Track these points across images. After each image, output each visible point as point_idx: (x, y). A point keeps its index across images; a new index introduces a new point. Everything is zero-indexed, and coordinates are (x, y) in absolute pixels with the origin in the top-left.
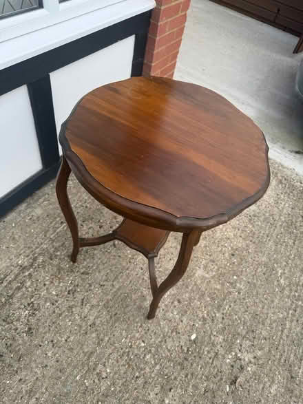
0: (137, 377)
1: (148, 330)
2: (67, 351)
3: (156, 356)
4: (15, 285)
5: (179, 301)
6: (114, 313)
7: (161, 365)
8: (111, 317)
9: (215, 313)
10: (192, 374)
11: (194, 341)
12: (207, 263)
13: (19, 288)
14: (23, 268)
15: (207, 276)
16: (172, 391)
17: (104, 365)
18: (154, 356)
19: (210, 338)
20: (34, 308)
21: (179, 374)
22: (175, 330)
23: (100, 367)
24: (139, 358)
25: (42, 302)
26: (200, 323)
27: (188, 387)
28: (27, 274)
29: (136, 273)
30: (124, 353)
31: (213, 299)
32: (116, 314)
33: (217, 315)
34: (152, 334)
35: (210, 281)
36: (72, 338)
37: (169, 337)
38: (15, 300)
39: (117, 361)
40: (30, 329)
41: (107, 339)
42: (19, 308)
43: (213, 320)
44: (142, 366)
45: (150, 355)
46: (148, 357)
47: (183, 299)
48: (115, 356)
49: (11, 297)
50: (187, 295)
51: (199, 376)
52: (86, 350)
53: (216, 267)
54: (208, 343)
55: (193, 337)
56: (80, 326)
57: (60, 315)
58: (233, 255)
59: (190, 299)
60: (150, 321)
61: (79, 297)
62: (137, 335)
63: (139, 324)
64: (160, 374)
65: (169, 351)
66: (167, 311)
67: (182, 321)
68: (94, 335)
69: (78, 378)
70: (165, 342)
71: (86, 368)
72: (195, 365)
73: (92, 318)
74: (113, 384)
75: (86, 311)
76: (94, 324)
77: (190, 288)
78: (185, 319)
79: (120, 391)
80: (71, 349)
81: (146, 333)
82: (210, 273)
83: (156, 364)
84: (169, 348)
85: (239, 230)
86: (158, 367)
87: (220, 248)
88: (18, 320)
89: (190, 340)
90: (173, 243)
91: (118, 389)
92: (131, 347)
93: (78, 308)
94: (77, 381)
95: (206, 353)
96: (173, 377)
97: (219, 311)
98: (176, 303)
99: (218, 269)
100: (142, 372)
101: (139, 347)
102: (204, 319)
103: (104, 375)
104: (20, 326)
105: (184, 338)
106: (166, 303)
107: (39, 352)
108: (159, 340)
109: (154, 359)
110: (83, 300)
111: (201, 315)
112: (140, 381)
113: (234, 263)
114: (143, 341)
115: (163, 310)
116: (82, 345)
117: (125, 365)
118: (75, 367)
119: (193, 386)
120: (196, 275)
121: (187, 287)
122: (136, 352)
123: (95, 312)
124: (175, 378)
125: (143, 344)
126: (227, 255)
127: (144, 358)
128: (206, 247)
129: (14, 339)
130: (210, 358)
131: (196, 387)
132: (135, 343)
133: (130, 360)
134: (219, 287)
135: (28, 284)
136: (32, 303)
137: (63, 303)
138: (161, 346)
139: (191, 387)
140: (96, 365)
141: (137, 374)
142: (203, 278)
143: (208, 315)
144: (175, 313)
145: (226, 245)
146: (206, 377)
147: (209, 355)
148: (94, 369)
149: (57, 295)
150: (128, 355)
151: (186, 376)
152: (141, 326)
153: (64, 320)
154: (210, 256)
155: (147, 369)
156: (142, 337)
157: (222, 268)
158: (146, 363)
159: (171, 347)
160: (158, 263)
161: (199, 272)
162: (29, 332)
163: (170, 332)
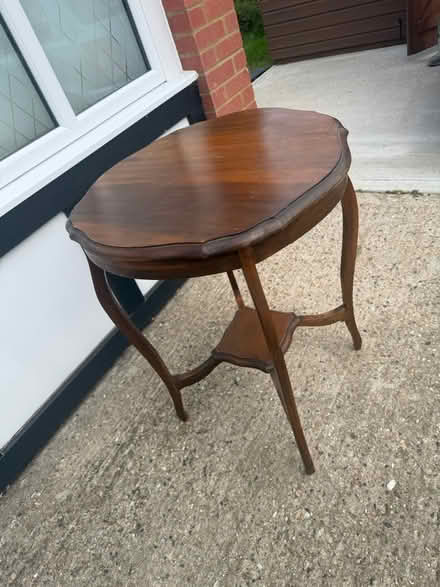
0: (309, 570)
1: (312, 490)
2: (193, 548)
3: (334, 530)
4: (114, 471)
5: (353, 436)
6: (253, 477)
7: (345, 542)
8: (250, 484)
9: (418, 439)
10: (405, 548)
11: (395, 492)
12: (387, 369)
13: (118, 474)
14: (121, 447)
15: (392, 386)
16: (375, 582)
17: (253, 560)
18: (330, 529)
19: (423, 482)
20: (140, 495)
21: (381, 552)
22: (356, 481)
23: (246, 563)
24: (306, 537)
25: (149, 486)
26: (397, 460)
27: (404, 571)
28: (127, 451)
29: (274, 412)
30: (280, 534)
31: (411, 418)
32: (256, 478)
33: (425, 441)
34: (320, 496)
35: (399, 392)
36: (198, 528)
37: (349, 494)
38: (116, 490)
39: (272, 550)
40: (139, 526)
41: (248, 518)
42: (122, 500)
43: (419, 451)
44: (313, 549)
45: (322, 530)
46: (320, 533)
47: (359, 430)
48: (265, 542)
49: (110, 487)
50: (364, 423)
51: (419, 550)
52: (221, 541)
53: (404, 370)
54: (420, 491)
55: (391, 485)
56: (207, 507)
57: (177, 497)
58: (428, 343)
59: (371, 428)
60: (312, 477)
61: (199, 465)
62: (296, 502)
63: (296, 486)
64: (346, 557)
65: (354, 516)
66: (337, 456)
67: (365, 465)
68: (229, 516)
70: (345, 504)
71: (225, 570)
72: (406, 531)
73: (222, 492)
75: (212, 483)
76: (226, 499)
77: (367, 412)
78: (369, 461)
80: (199, 544)
81: (308, 496)
82: (396, 380)
83: (337, 542)
84: (353, 512)
85: (427, 305)
86: (340, 547)
87: (403, 341)
88: (123, 517)
89: (387, 492)
90: (323, 355)
92: (289, 522)
93: (200, 482)
95: (421, 507)
96: (371, 560)
97: (426, 434)
98: (349, 440)
99: (409, 371)
100: (315, 560)
101: (302, 521)
102: (403, 453)
103: (255, 575)
104: (126, 524)
105: (375, 491)
106: (333, 443)
107: (155, 556)
108: (333, 502)
109: (332, 534)
110: (205, 468)
111: (395, 448)
112: (316, 575)
113: (433, 355)
114: (307, 510)
115: (329, 455)
116: (214, 535)
117: (283, 554)
118: (209, 569)
119: (412, 568)
120: (372, 390)
121: (362, 412)
122: (299, 528)
123: (225, 481)
124: (376, 561)
125: (307, 515)
126: (417, 347)
127: (313, 536)
128: (378, 346)
129: (120, 545)
130: (432, 515)
131: (417, 570)
132: (294, 516)
133: (292, 542)
134: (415, 397)
135: (130, 465)
136: (138, 489)
137: (179, 480)
138: (338, 512)
139: (408, 571)
140: (240, 562)
141: (308, 564)
142: (386, 392)
143: (408, 445)
144: (351, 455)
145: (412, 332)
146: (434, 548)
147: (429, 510)
148: (238, 569)
149: (169, 471)
150: (287, 538)
151: (395, 554)
152: (299, 488)
153: (183, 503)
154: (389, 356)
155: (324, 554)
156: (303, 504)
157: (413, 367)
158: (319, 543)
159: (356, 509)
160: (306, 390)
161: (377, 385)
162: (139, 529)
163: (349, 486)
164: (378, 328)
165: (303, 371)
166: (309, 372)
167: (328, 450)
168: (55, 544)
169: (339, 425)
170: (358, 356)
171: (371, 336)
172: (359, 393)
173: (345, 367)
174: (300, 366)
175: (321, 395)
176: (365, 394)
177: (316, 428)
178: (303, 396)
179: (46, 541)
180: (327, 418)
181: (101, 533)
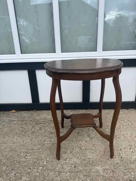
0: (30, 168)
1: (53, 162)
2: (30, 143)
5: (75, 167)
6: (52, 147)
7: (40, 175)
8: (50, 147)
12: (108, 169)
13: (44, 123)
15: (101, 173)
17: (30, 156)
18: (43, 170)
20: (40, 129)
22: (60, 172)
23: (29, 154)
24: (39, 165)
25: (43, 129)
30: (38, 159)
34: (51, 164)
35: (100, 176)
36: (36, 142)
37: (55, 172)
39: (34, 159)
40: (33, 132)
41: (40, 151)
42: (38, 127)
44: (36, 168)
45: (42, 168)
47: (78, 168)
48: (35, 156)
49: (41, 124)
50: (81, 169)
52: (33, 147)
53: (111, 175)
56: (41, 141)
57: (42, 135)
58: (131, 180)
59: (81, 171)
60: (57, 160)
61: (51, 135)
62: (48, 159)
64: (35, 176)
65: (48, 175)
66: (66, 164)
67: (66, 173)
68: (40, 147)
69: (23, 151)
70: (51, 171)
71: (27, 151)
73: (46, 143)
74: (24, 162)
75: (48, 140)
76: (44, 144)
78: (68, 174)
79: (22, 166)
80: (32, 144)
81: (51, 161)
82: (105, 174)
83: (39, 173)
84: (49, 174)
86: (38, 174)
87: (126, 171)
88: (35, 129)
90: (102, 149)
91: (23, 165)
92: (42, 159)
93: (47, 138)
94: (21, 151)
98: (73, 166)
99: (112, 177)
100: (33, 169)
101: (43, 162)
103: (26, 157)
104: (33, 130)
106: (70, 162)
107: (27, 137)
108: (51, 168)
110: (51, 137)
112: (29, 171)
115: (66, 162)
116: (35, 146)
117: (33, 161)
118: (26, 148)
120: (96, 167)
121: (85, 167)
123: (49, 142)
125: (45, 163)
127: (39, 167)
128: (117, 163)
132: (44, 160)
133: (36, 162)
135: (47, 124)
137: (46, 134)
138: (48, 170)
141: (31, 168)
142: (98, 171)
144: (68, 168)
145: (132, 173)
148: (28, 153)
149: (48, 131)
150: (38, 161)
152: (53, 158)
153: (41, 137)
154: (115, 168)
155: (35, 171)
156: (48, 161)
157: (115, 178)
158: (38, 169)
159: (50, 175)
160: (86, 149)
161: (99, 168)
162: (32, 132)
163: (57, 171)
164: (126, 161)
165: (92, 147)
166: (93, 148)
167: (67, 161)
168: (27, 122)
169: (77, 162)
170: (108, 159)
171: (120, 160)
172: (93, 163)
173: (101, 157)
174: (94, 145)
175: (86, 154)
176: (93, 166)
177: (73, 156)
178: (83, 149)
179: (27, 121)
180: (79, 158)
181: (30, 127)
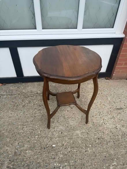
0: (29, 138)
2: (24, 117)
3: (38, 139)
4: (32, 95)
5: (62, 133)
7: (37, 142)
8: (40, 119)
9: (69, 147)
10: (41, 154)
12: (84, 132)
13: (32, 96)
14: (37, 93)
15: (80, 136)
16: (31, 151)
17: (26, 127)
18: (38, 138)
19: (58, 152)
20: (30, 102)
21: (38, 149)
22: (51, 138)
23: (25, 127)
24: (35, 134)
25: (32, 102)
26: (61, 145)
27: (36, 155)
28: (37, 95)
30: (33, 129)
31: (73, 143)
32: (42, 119)
33: (69, 149)
34: (44, 133)
35: (79, 138)
36: (28, 115)
37: (48, 138)
38: (29, 98)
39: (30, 130)
41: (34, 122)
42: (27, 100)
43: (65, 148)
44: (33, 137)
46: (37, 136)
47: (64, 134)
48: (30, 128)
49: (29, 97)
50: (66, 134)
51: (42, 157)
53: (87, 136)
54: (55, 152)
55: (54, 146)
56: (33, 114)
58: (99, 139)
59: (66, 135)
60: (48, 129)
61: (40, 108)
62: (41, 129)
63: (44, 127)
64: (34, 143)
65: (43, 141)
66: (55, 132)
68: (33, 119)
69: (19, 124)
70: (45, 138)
71: (23, 124)
72: (45, 153)
73: (37, 115)
74: (23, 133)
75: (38, 112)
76: (36, 116)
77: (70, 133)
78: (57, 139)
79: (22, 136)
80: (25, 117)
82: (82, 136)
83: (36, 140)
84: (44, 140)
85: (112, 134)
86: (36, 141)
87: (96, 133)
88: (24, 102)
89: (52, 146)
91: (22, 135)
92: (36, 130)
94: (18, 124)
95: (52, 154)
96: (36, 148)
97: (71, 148)
98: (60, 132)
99: (87, 138)
101: (38, 132)
102: (63, 145)
103: (24, 129)
104: (23, 103)
105: (51, 143)
106: (58, 130)
107: (20, 111)
108: (44, 136)
109: (37, 139)
111: (63, 143)
112: (28, 139)
113: (96, 141)
114: (40, 132)
115: (55, 130)
116: (28, 118)
117: (30, 132)
118: (22, 121)
119: (38, 157)
120: (76, 132)
121: (69, 132)
122: (35, 132)
123: (39, 114)
124: (36, 149)
125: (39, 132)
126: (96, 137)
128: (90, 127)
129: (20, 105)
130: (51, 157)
131: (38, 158)
133: (32, 132)
134: (80, 142)
135: (34, 97)
136: (31, 101)
137: (36, 106)
138: (43, 138)
139: (37, 156)
140: (25, 125)
141: (30, 137)
142: (77, 135)
143: (66, 145)
144: (57, 135)
145: (100, 134)
146: (44, 160)
147: (52, 156)
148: (24, 126)
149: (37, 104)
150: (33, 131)
151: (39, 152)
152: (44, 128)
153: (31, 110)
154: (89, 131)
155: (33, 139)
156: (41, 130)
157: (89, 138)
158: (35, 137)
159: (45, 141)
160: (68, 118)
161: (78, 132)
162: (23, 106)
163: (49, 137)
164: (96, 125)
165: (73, 115)
166: (73, 116)
167: (56, 129)
168: (15, 96)
169: (63, 129)
170: (84, 124)
171: (92, 125)
172: (74, 129)
173: (79, 123)
174: (74, 114)
175: (69, 122)
176: (74, 131)
177: (59, 125)
178: (66, 118)
179: (15, 94)
180: (63, 126)
181: (20, 101)
